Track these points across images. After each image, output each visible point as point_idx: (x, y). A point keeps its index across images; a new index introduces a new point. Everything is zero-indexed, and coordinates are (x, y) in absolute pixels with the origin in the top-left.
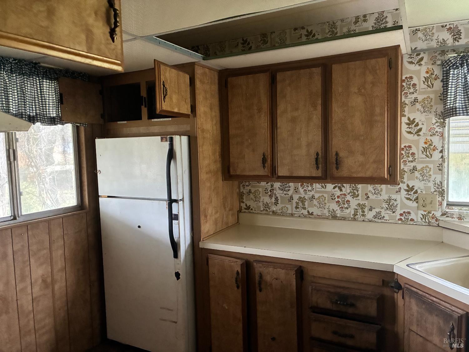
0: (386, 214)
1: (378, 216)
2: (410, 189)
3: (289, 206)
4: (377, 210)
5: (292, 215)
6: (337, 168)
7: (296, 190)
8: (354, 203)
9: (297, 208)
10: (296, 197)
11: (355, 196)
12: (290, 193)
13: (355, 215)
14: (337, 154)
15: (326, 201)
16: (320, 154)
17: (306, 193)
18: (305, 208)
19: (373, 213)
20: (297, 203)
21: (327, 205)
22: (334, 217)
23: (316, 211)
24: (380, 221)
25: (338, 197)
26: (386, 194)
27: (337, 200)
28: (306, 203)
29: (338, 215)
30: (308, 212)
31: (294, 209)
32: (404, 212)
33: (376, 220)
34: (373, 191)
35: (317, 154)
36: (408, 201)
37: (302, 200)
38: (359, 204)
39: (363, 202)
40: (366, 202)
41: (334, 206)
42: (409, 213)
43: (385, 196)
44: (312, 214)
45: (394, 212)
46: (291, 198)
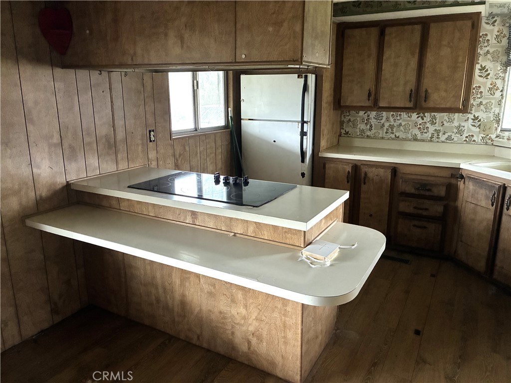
0: (456, 137)
1: (449, 138)
2: (476, 118)
3: (381, 132)
4: (449, 134)
5: (383, 138)
6: (425, 101)
7: (388, 119)
8: (432, 129)
9: (386, 133)
10: (387, 125)
11: (433, 123)
12: (382, 121)
13: (432, 137)
14: (426, 91)
15: (410, 128)
16: (413, 90)
17: (395, 122)
18: (393, 133)
19: (446, 136)
20: (387, 129)
21: (411, 130)
22: (415, 139)
23: (401, 135)
24: (450, 142)
25: (420, 124)
26: (457, 122)
27: (419, 126)
28: (394, 129)
29: (419, 138)
30: (395, 136)
31: (385, 134)
32: (469, 135)
33: (448, 141)
34: (448, 120)
35: (411, 91)
36: (473, 127)
37: (392, 127)
38: (436, 130)
39: (439, 128)
40: (441, 128)
41: (416, 131)
42: (473, 136)
43: (456, 124)
44: (398, 137)
45: (461, 135)
46: (383, 125)
